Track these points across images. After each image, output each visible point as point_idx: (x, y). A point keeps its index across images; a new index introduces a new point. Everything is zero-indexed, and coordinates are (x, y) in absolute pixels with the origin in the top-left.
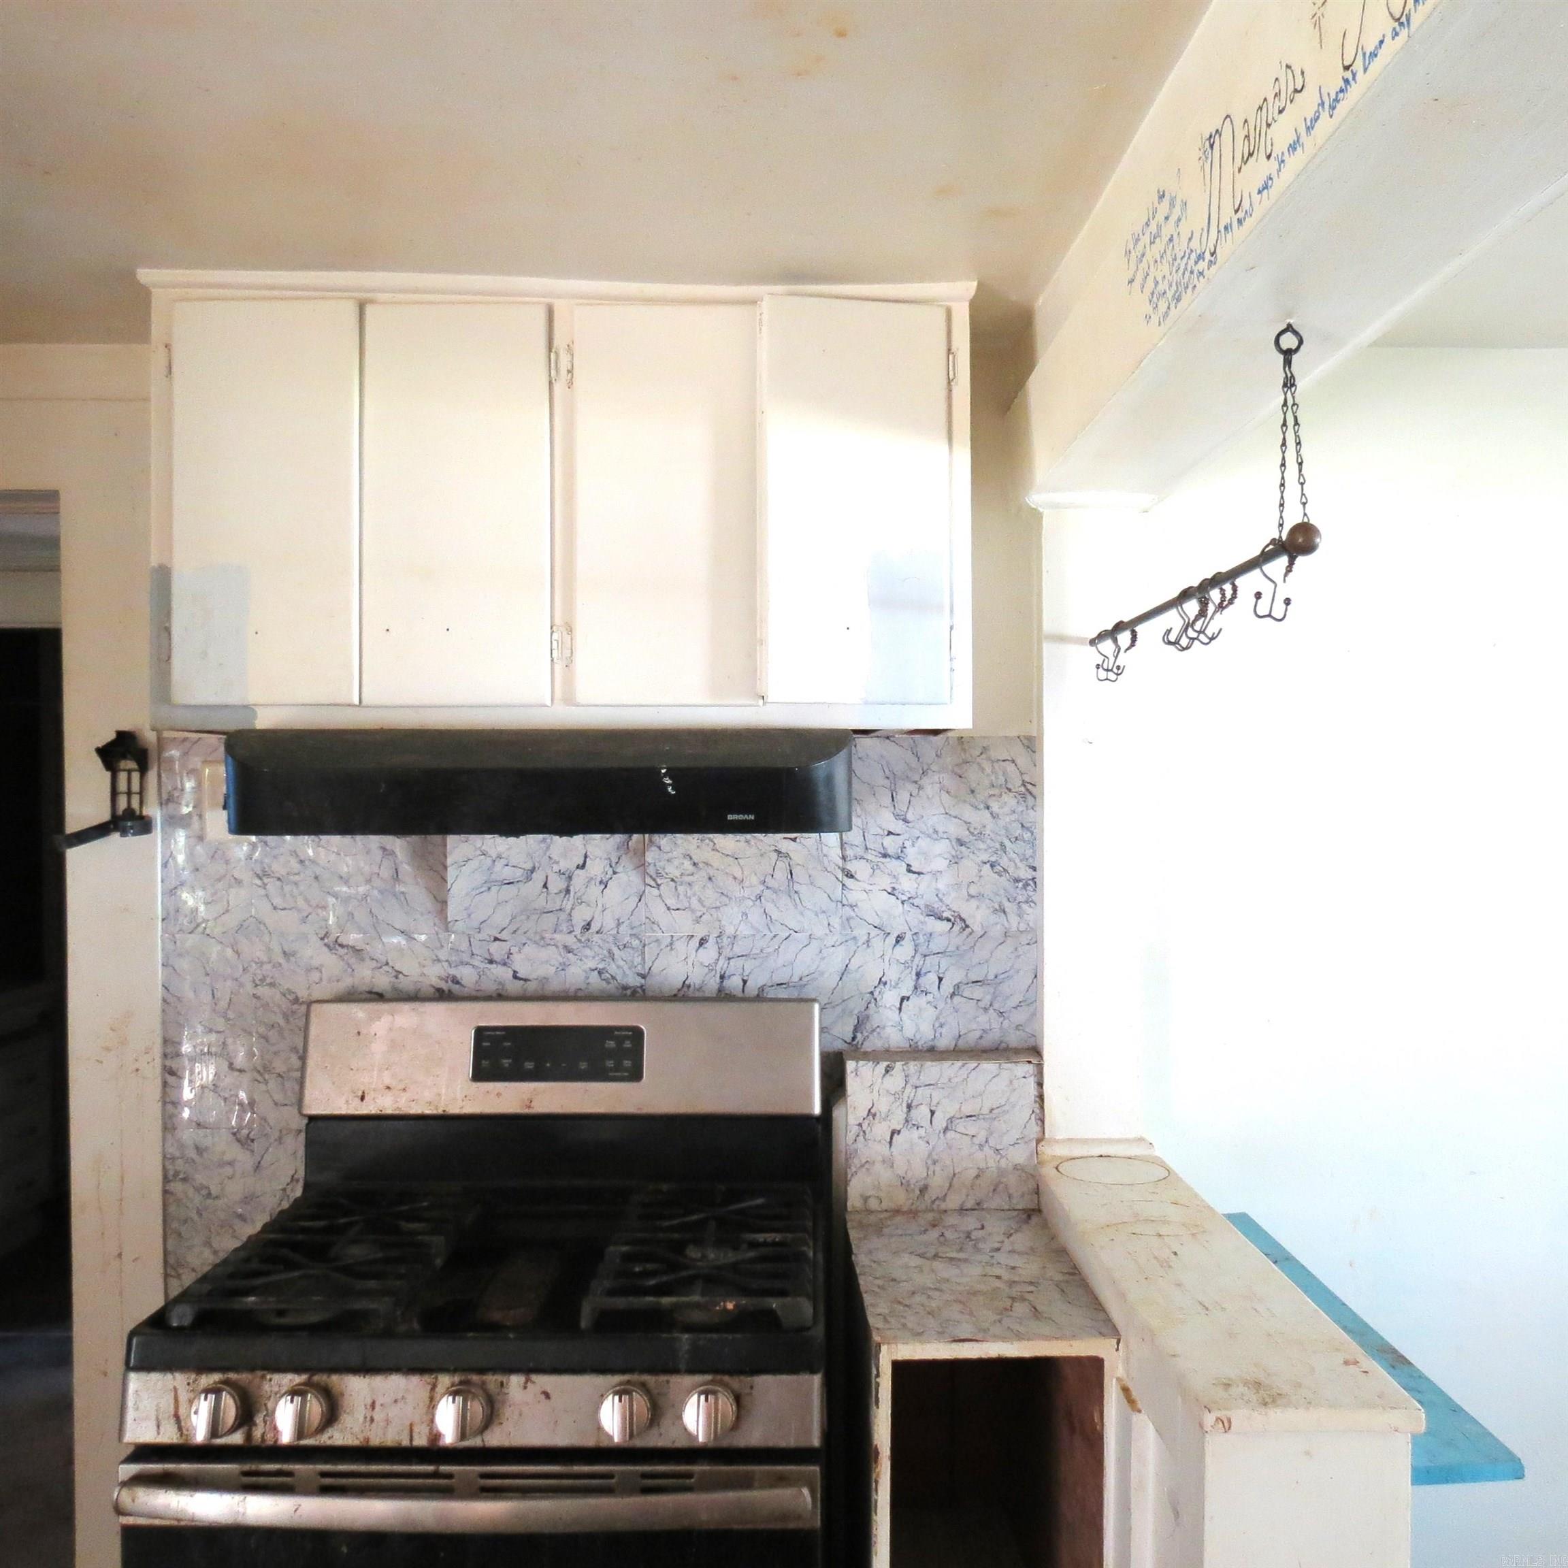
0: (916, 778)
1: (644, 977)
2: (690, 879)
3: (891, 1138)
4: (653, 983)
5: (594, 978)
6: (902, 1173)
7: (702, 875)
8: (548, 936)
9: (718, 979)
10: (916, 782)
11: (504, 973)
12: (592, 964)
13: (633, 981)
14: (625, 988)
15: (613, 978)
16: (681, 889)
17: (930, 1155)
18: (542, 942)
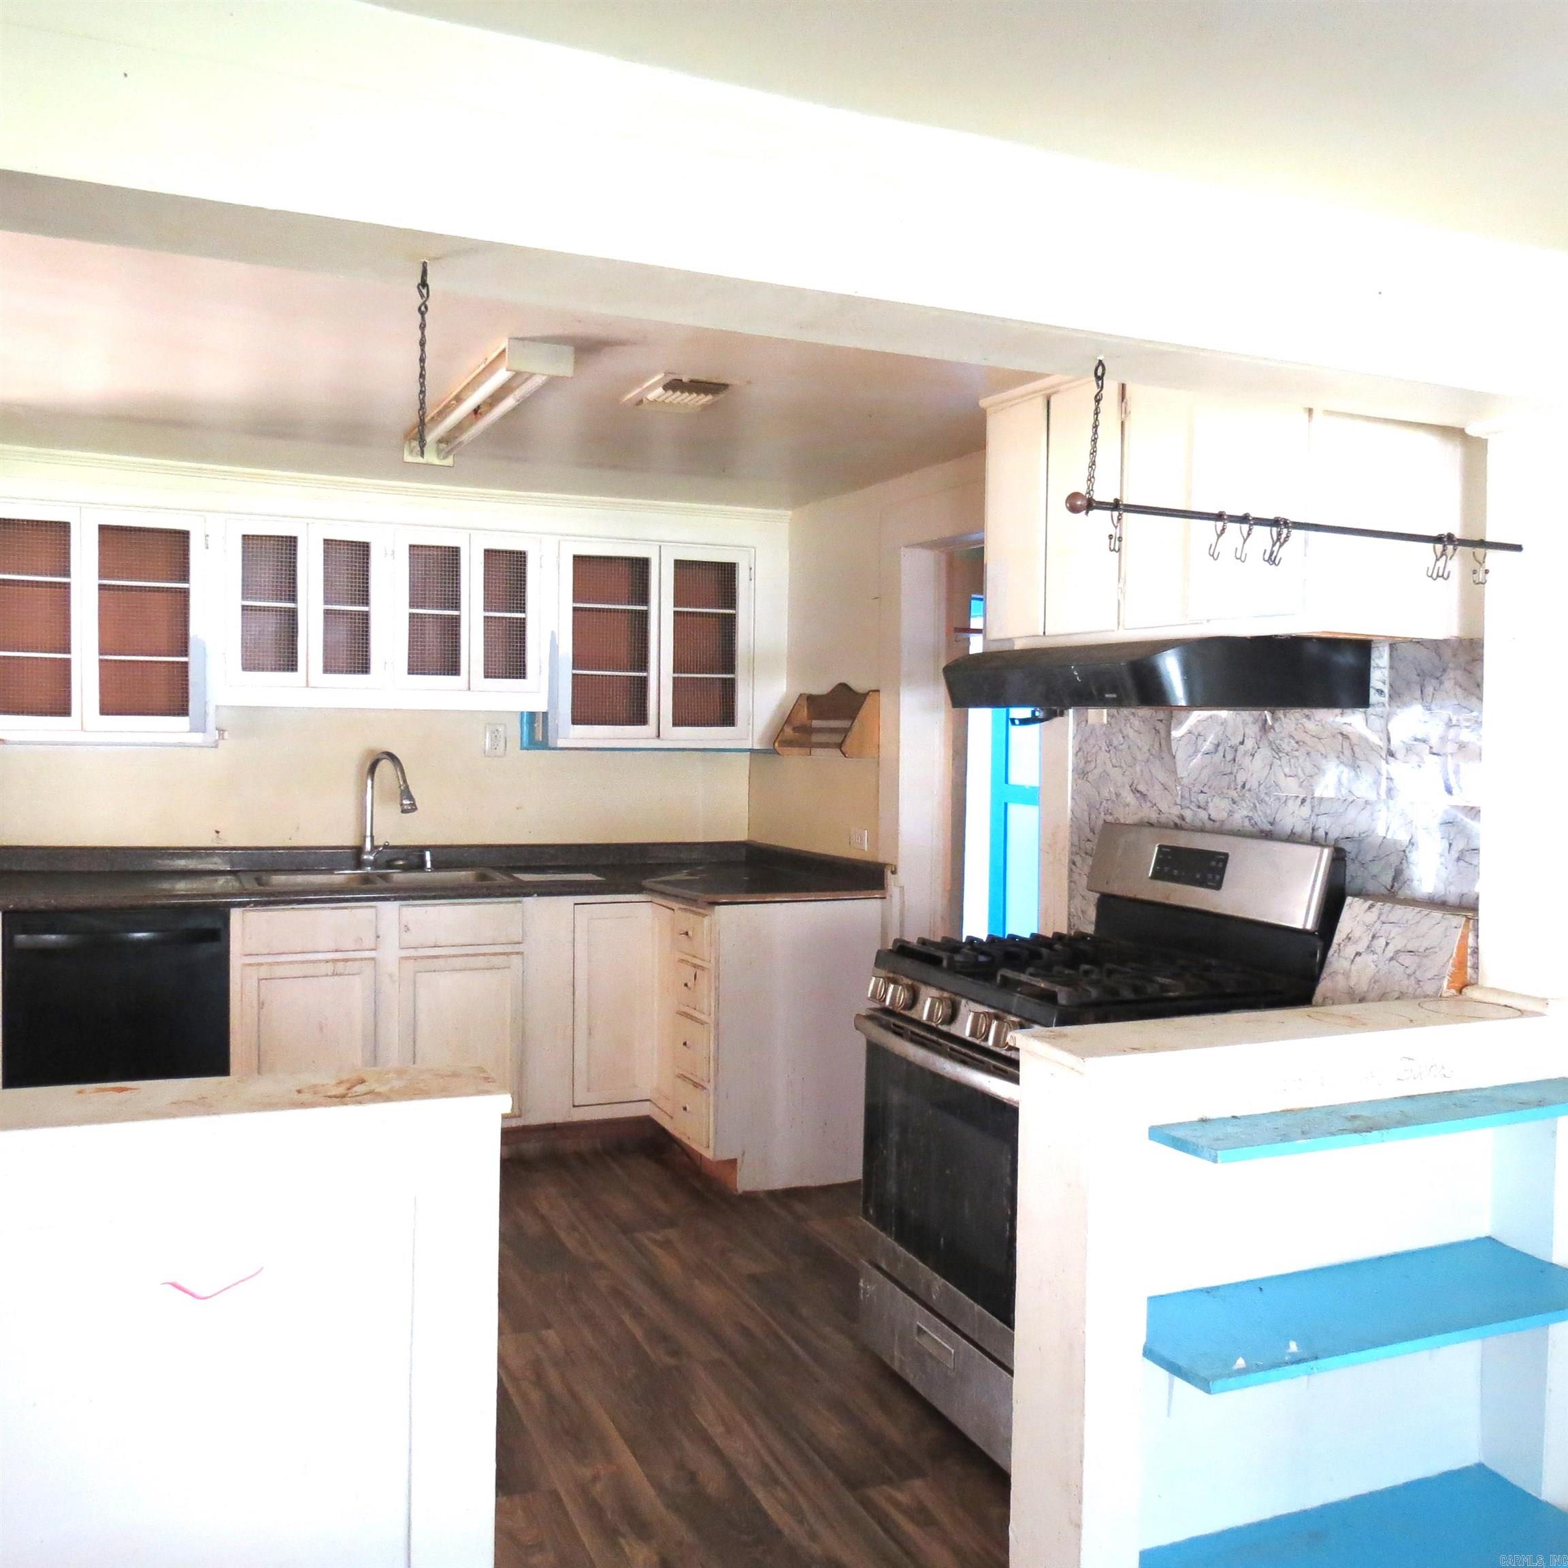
0: (1438, 674)
1: (1272, 824)
2: (1297, 753)
3: (1354, 958)
4: (1277, 829)
5: (1247, 823)
6: (1352, 984)
7: (1303, 750)
8: (1225, 791)
9: (1311, 831)
10: (1438, 678)
11: (1203, 815)
12: (1245, 813)
13: (1267, 827)
14: (1262, 831)
15: (1256, 824)
16: (1292, 761)
17: (1374, 975)
18: (1222, 795)
